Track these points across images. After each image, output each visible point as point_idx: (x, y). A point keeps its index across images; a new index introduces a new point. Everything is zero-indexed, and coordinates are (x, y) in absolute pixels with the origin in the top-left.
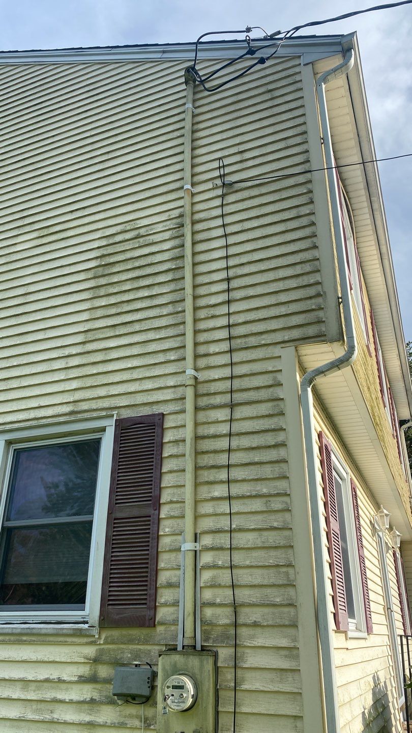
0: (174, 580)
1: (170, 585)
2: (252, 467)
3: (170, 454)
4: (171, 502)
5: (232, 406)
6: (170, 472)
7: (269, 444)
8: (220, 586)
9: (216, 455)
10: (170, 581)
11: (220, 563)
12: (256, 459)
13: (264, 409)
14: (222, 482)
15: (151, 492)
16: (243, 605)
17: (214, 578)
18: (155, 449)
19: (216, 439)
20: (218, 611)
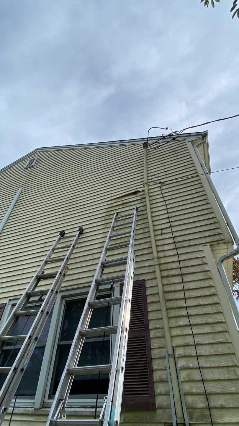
0: (164, 377)
1: (162, 381)
2: (200, 307)
3: (151, 301)
4: (156, 328)
5: (182, 275)
6: (153, 311)
7: (207, 294)
8: (194, 381)
9: (177, 301)
10: (161, 378)
11: (191, 365)
12: (201, 303)
13: (200, 276)
14: (183, 316)
15: (143, 323)
16: (211, 394)
17: (189, 375)
18: (143, 298)
19: (176, 293)
20: (196, 398)
